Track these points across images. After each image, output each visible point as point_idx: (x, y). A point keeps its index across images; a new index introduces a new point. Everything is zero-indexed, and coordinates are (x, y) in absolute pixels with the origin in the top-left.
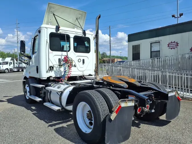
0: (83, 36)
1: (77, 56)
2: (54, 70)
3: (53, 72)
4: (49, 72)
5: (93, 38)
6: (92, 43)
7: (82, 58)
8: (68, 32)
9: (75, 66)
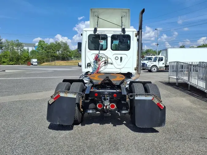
0: (122, 34)
1: (114, 54)
2: (91, 66)
3: (91, 68)
4: (87, 68)
5: (134, 35)
6: (133, 40)
7: (119, 56)
8: (106, 32)
9: (112, 64)
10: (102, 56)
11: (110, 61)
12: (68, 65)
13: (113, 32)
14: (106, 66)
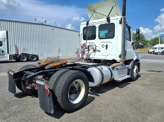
0: (108, 23)
1: (101, 43)
8: (95, 23)
9: (99, 51)
10: (92, 45)
11: (97, 48)
12: (141, 52)
13: (100, 23)
14: (95, 54)
